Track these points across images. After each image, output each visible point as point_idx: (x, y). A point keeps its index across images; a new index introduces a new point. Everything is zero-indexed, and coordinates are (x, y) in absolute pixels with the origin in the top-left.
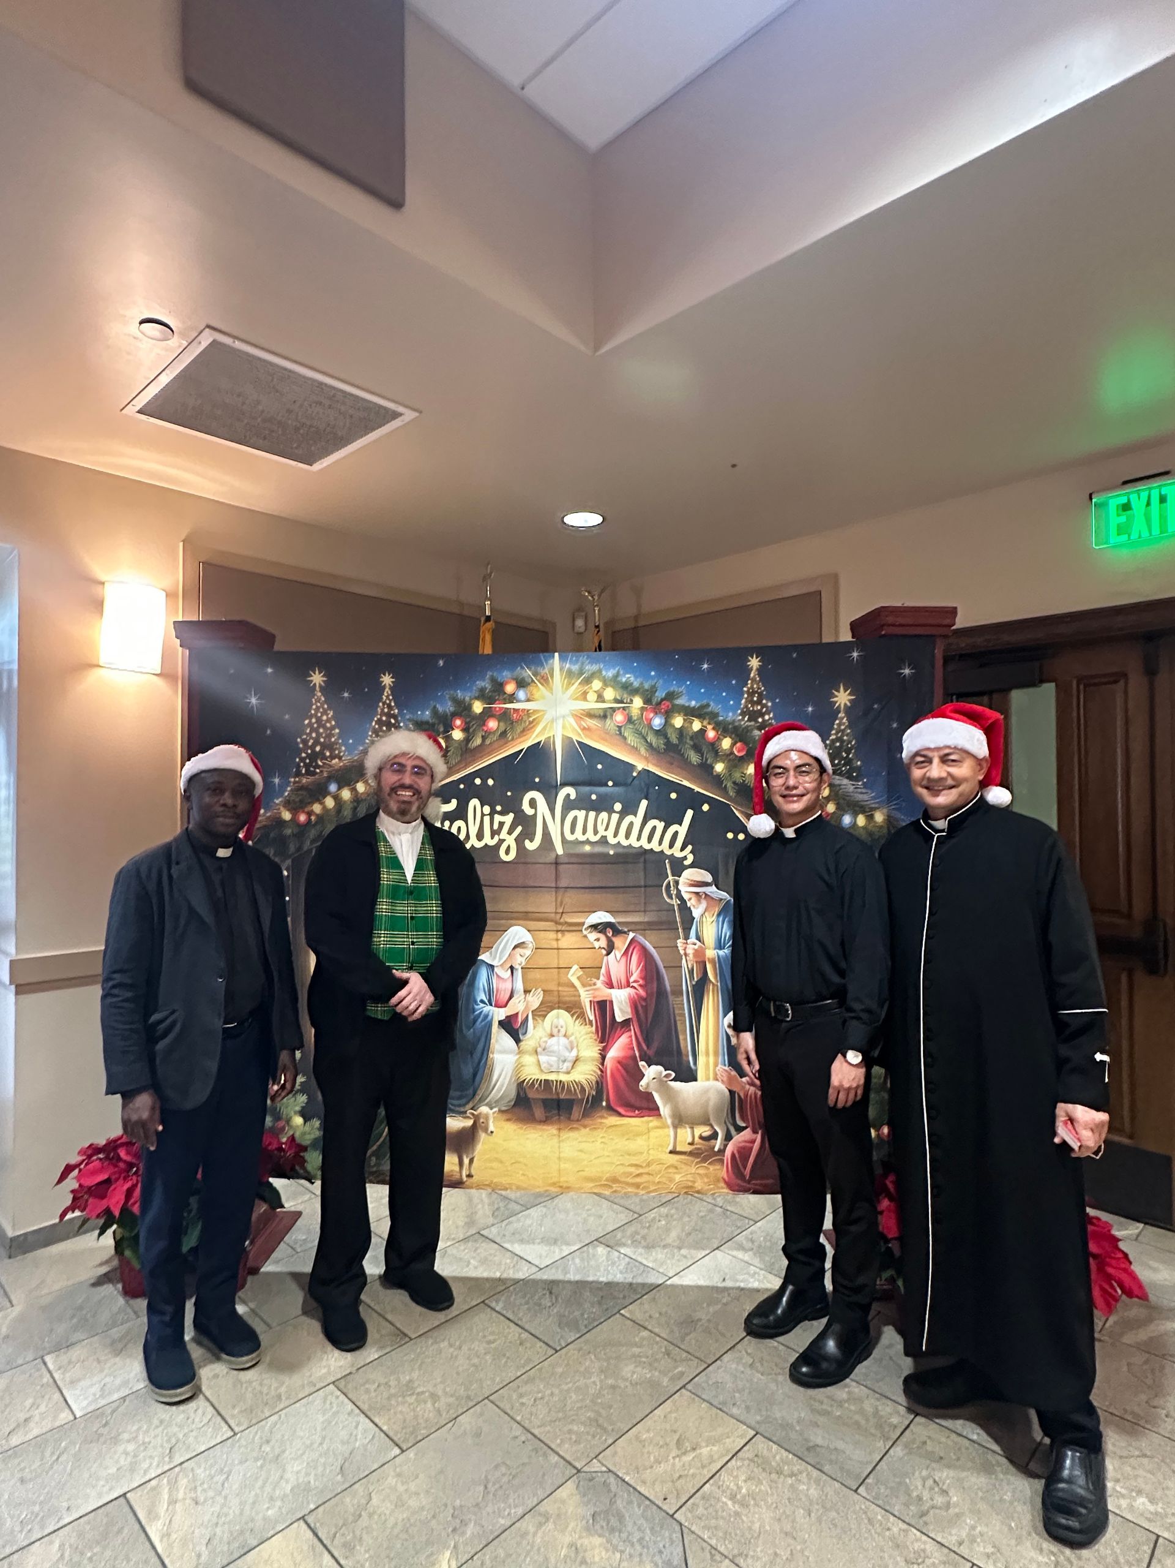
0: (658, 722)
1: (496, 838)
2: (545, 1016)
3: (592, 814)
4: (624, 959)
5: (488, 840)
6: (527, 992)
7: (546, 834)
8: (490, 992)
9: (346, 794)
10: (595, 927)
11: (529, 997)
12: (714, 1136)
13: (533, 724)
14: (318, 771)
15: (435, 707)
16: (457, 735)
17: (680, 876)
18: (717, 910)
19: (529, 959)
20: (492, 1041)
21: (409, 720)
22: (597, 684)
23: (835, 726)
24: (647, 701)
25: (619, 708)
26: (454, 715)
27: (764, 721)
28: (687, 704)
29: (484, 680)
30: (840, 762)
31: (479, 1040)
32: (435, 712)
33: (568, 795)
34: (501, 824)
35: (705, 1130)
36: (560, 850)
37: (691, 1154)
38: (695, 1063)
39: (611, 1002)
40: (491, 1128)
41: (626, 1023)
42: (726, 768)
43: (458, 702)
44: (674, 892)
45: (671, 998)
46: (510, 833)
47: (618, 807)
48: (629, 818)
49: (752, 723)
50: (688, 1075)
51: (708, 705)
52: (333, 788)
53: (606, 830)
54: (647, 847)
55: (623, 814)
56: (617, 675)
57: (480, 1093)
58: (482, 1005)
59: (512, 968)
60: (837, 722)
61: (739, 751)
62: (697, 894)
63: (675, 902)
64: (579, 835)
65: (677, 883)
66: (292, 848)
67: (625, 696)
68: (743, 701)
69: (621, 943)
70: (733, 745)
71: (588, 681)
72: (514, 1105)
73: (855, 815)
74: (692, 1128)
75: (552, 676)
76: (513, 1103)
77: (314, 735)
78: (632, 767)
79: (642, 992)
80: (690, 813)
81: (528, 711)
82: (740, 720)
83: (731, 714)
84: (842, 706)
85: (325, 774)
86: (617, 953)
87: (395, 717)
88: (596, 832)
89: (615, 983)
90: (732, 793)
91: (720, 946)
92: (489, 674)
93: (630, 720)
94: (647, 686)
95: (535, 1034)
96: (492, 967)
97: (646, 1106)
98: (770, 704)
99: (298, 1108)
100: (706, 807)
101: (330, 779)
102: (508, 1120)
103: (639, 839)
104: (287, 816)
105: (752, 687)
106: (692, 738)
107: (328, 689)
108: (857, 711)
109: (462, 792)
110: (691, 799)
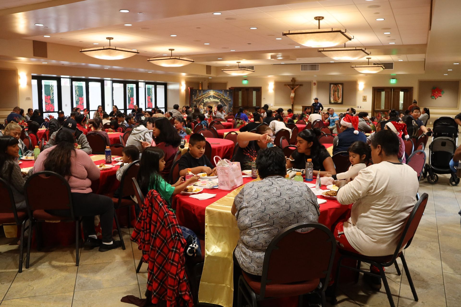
0: (218, 94)
1: (208, 101)
7: (211, 100)
10: (214, 106)
16: (206, 94)
21: (203, 94)
25: (215, 93)
29: (208, 91)
33: (212, 98)
42: (222, 97)
49: (223, 94)
51: (220, 93)
54: (217, 101)
64: (213, 100)
69: (216, 107)
71: (214, 91)
75: (212, 91)
78: (216, 97)
81: (210, 93)
94: (217, 92)
105: (223, 92)
106: (220, 95)
107: (199, 92)
108: (229, 94)
109: (207, 98)
110: (220, 98)
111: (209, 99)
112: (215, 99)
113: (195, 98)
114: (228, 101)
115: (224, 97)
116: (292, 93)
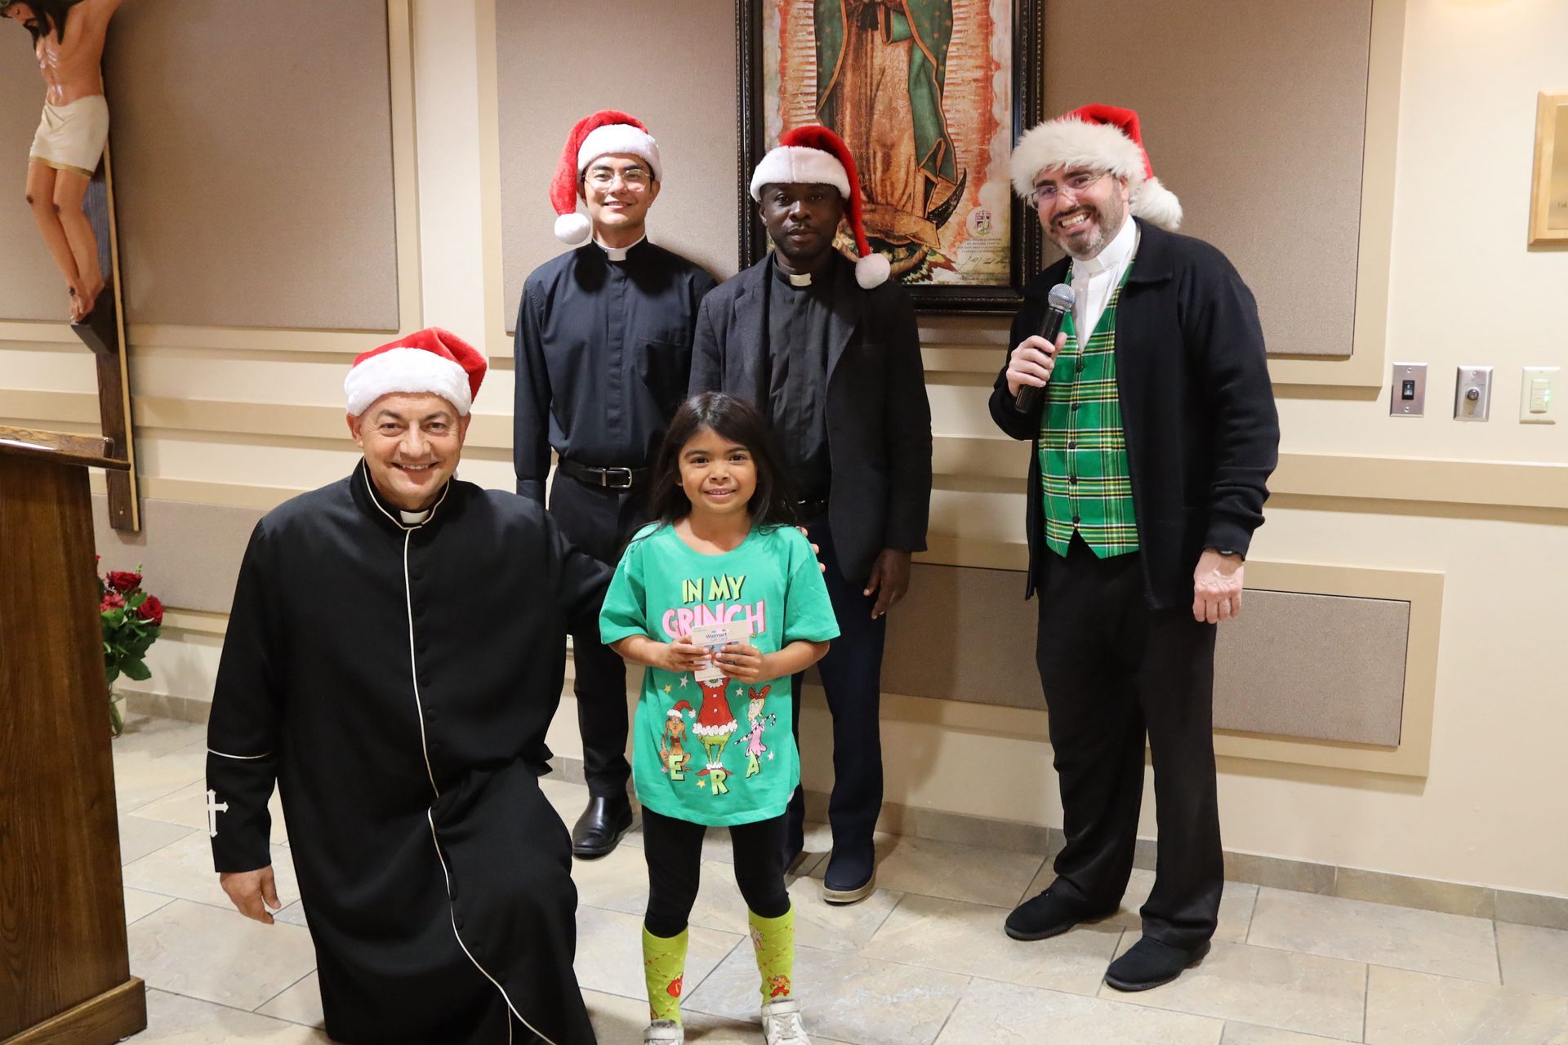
116: (57, 99)
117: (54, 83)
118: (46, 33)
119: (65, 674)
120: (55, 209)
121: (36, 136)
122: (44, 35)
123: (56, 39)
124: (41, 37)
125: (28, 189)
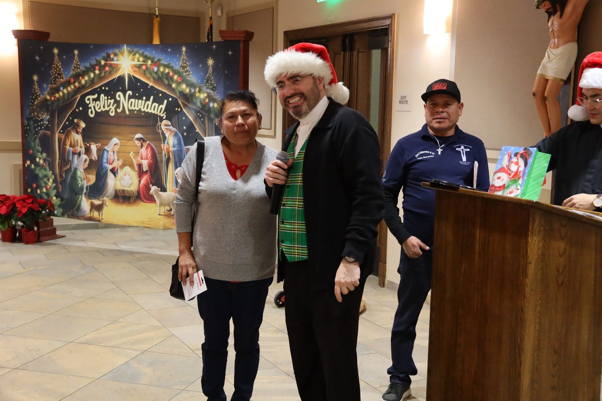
0: (156, 69)
1: (109, 108)
2: (123, 168)
3: (137, 100)
4: (146, 150)
5: (107, 109)
6: (118, 160)
7: (123, 107)
8: (107, 159)
9: (65, 91)
10: (137, 139)
11: (119, 162)
12: (171, 210)
13: (119, 69)
14: (57, 83)
15: (90, 63)
16: (97, 72)
17: (161, 122)
18: (173, 135)
19: (119, 149)
20: (108, 176)
21: (83, 66)
22: (137, 56)
23: (209, 72)
24: (152, 62)
25: (144, 64)
26: (96, 65)
27: (187, 69)
28: (164, 63)
29: (104, 53)
30: (208, 84)
31: (104, 176)
32: (90, 64)
33: (129, 94)
34: (110, 103)
35: (168, 208)
36: (127, 113)
37: (164, 215)
38: (166, 186)
39: (142, 165)
40: (107, 204)
41: (146, 171)
42: (176, 86)
43: (97, 61)
44: (160, 128)
45: (159, 164)
46: (113, 106)
47: (144, 98)
48: (148, 102)
49: (183, 70)
50: (164, 190)
51: (170, 64)
52: (61, 89)
53: (141, 106)
54: (153, 112)
55: (146, 101)
56: (143, 53)
57: (104, 193)
58: (105, 164)
59: (114, 152)
60: (209, 70)
61: (180, 80)
62: (167, 129)
63: (160, 131)
64: (133, 108)
65: (161, 125)
66: (50, 108)
67: (146, 60)
68: (181, 63)
69: (145, 145)
70: (178, 77)
71: (134, 55)
72: (114, 198)
73: (214, 103)
74: (164, 207)
75: (124, 53)
76: (114, 196)
77: (55, 70)
78: (148, 85)
79: (151, 162)
80: (166, 101)
81: (117, 64)
82: (180, 69)
83: (177, 67)
84: (210, 65)
85: (59, 84)
86: (144, 148)
87: (79, 65)
88: (138, 107)
89: (143, 158)
90: (178, 95)
91: (174, 147)
92: (106, 51)
93: (147, 68)
94: (152, 56)
95: (120, 173)
96: (108, 151)
97: (151, 199)
98: (189, 64)
99: (54, 194)
100: (170, 99)
101: (60, 85)
102: (112, 202)
103: (151, 109)
104: (48, 98)
105: (183, 58)
106: (165, 75)
107: (59, 55)
108: (215, 67)
109: (99, 91)
110: (166, 96)
111: (113, 97)
112: (140, 98)
113: (42, 89)
114: (209, 111)
115: (187, 91)
116: (554, 45)
117: (554, 38)
118: (554, 13)
119: (586, 333)
120: (544, 99)
121: (541, 64)
122: (554, 15)
123: (559, 16)
124: (552, 16)
125: (534, 89)
